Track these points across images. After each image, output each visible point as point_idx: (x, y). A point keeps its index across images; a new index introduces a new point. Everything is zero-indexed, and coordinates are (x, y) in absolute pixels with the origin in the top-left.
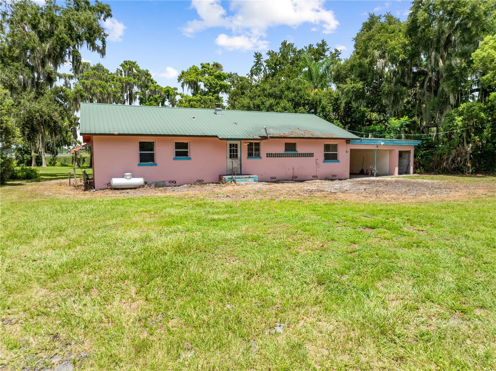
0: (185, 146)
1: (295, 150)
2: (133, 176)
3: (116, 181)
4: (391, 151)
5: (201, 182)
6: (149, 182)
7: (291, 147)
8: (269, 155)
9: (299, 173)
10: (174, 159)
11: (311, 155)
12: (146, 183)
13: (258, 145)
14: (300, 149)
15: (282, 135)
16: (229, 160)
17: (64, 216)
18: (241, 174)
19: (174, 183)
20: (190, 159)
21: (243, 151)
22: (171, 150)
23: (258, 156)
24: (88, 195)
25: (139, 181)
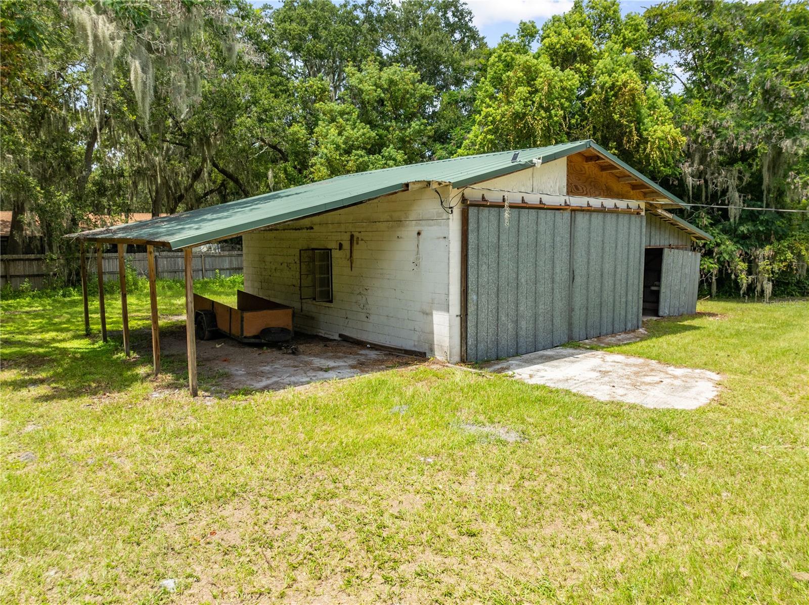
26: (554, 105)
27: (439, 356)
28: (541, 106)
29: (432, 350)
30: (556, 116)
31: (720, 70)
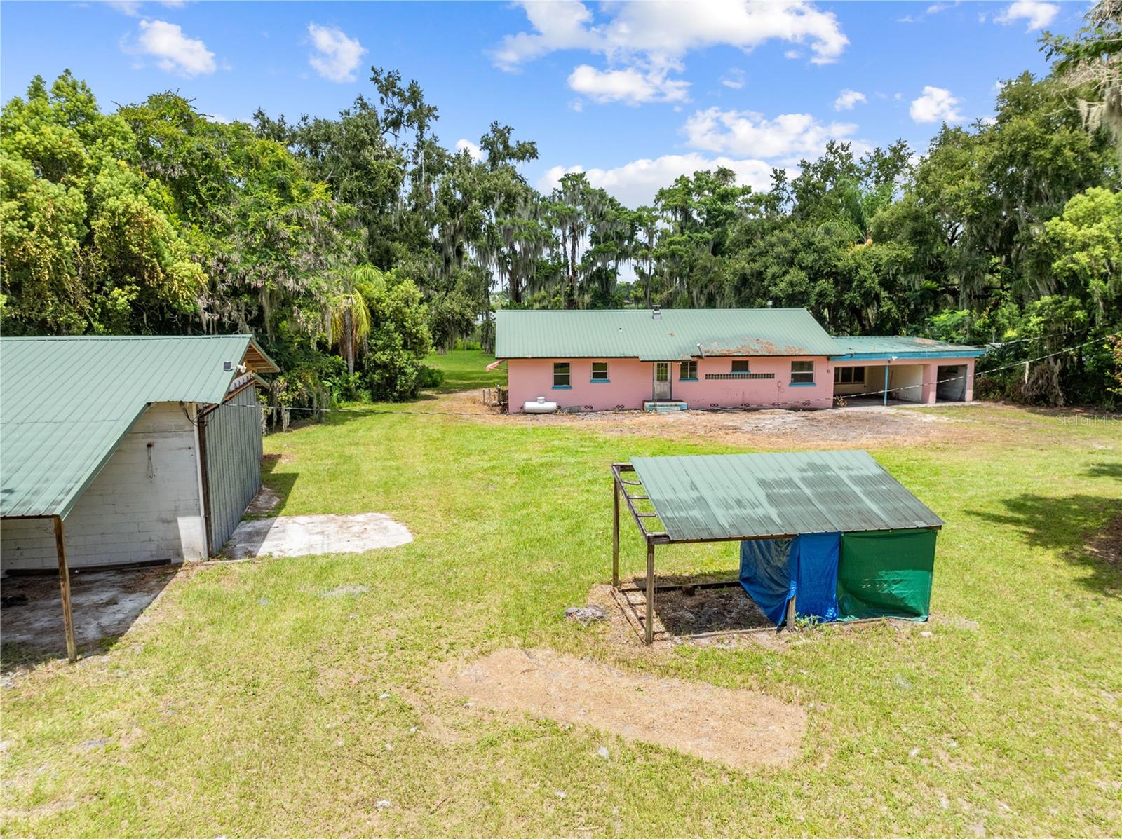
0: (604, 366)
1: (747, 370)
2: (546, 401)
3: (529, 405)
4: (925, 366)
5: (620, 409)
6: (563, 406)
7: (740, 366)
8: (708, 377)
9: (753, 400)
10: (591, 381)
11: (771, 376)
12: (559, 407)
13: (694, 364)
14: (753, 369)
15: (725, 353)
16: (656, 383)
17: (485, 442)
18: (671, 400)
19: (590, 409)
20: (609, 381)
21: (674, 373)
22: (589, 372)
23: (694, 377)
24: (500, 421)
25: (552, 405)
26: (61, 231)
27: (188, 558)
28: (43, 230)
29: (179, 554)
30: (67, 245)
31: (214, 196)
